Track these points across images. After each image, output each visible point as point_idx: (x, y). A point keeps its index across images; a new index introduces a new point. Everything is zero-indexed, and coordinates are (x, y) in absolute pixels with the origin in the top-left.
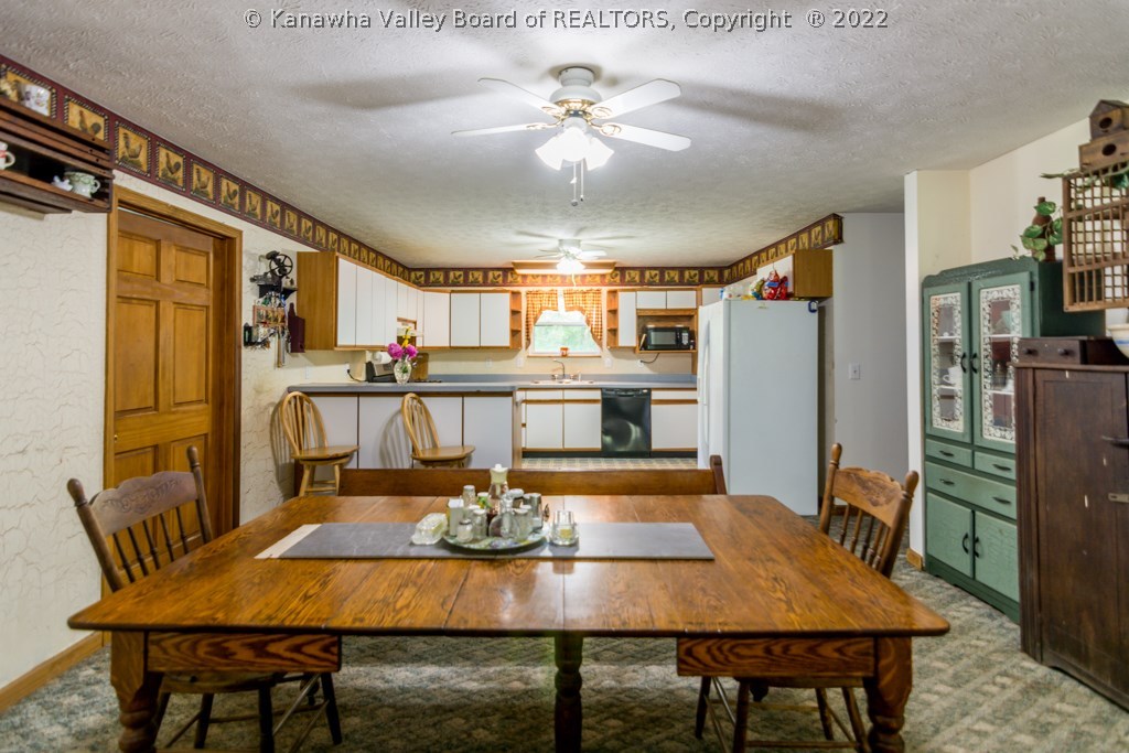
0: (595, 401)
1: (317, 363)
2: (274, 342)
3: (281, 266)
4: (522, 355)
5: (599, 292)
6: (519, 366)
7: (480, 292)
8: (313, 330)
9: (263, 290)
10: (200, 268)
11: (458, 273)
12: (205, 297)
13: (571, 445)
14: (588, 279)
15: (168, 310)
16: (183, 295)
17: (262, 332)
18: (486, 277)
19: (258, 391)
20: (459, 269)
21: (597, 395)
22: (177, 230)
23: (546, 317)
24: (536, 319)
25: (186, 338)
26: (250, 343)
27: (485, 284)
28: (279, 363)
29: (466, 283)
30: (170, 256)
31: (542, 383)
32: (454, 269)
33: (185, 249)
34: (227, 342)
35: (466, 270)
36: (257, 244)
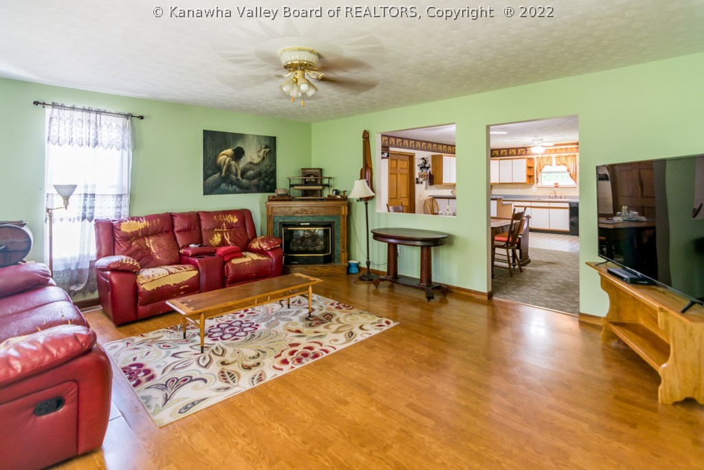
0: (566, 208)
1: (438, 189)
2: (424, 182)
3: (426, 161)
4: (534, 187)
5: (575, 156)
6: (533, 191)
7: (512, 159)
8: (436, 179)
9: (421, 168)
10: (405, 164)
11: (504, 151)
12: (407, 171)
13: (553, 227)
14: (569, 150)
15: (399, 175)
16: (402, 172)
17: (421, 180)
18: (517, 152)
19: (420, 196)
20: (505, 149)
21: (567, 205)
22: (400, 156)
23: (546, 169)
24: (541, 170)
25: (403, 181)
26: (418, 183)
27: (517, 155)
28: (426, 188)
29: (508, 155)
30: (399, 162)
31: (542, 199)
32: (503, 149)
33: (402, 160)
34: (412, 182)
35: (508, 149)
36: (419, 155)
